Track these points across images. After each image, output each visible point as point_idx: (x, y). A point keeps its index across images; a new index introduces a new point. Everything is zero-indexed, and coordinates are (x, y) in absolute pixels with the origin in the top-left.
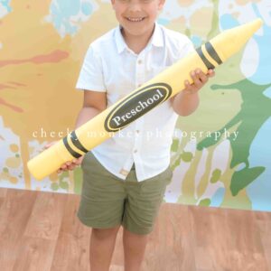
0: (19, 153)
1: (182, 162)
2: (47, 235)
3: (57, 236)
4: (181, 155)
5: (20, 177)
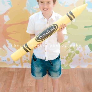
1: (76, 54)
2: (31, 85)
3: (35, 85)
5: (19, 64)
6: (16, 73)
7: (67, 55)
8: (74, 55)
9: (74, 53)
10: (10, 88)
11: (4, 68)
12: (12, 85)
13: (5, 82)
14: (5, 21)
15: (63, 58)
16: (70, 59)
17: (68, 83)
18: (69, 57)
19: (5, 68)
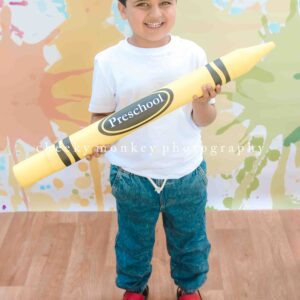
0: (89, 171)
1: (269, 161)
4: (267, 155)
5: (91, 197)
6: (82, 229)
7: (242, 167)
8: (264, 163)
9: (263, 158)
10: (64, 274)
11: (42, 213)
12: (70, 265)
13: (48, 255)
14: (47, 64)
15: (230, 177)
16: (253, 180)
17: (246, 255)
18: (247, 173)
19: (47, 214)
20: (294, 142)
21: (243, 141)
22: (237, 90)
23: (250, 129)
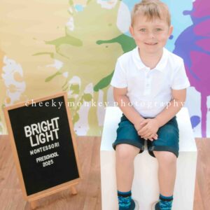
20: (101, 88)
21: (65, 87)
22: (57, 52)
23: (69, 78)
